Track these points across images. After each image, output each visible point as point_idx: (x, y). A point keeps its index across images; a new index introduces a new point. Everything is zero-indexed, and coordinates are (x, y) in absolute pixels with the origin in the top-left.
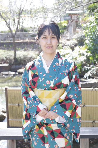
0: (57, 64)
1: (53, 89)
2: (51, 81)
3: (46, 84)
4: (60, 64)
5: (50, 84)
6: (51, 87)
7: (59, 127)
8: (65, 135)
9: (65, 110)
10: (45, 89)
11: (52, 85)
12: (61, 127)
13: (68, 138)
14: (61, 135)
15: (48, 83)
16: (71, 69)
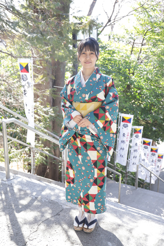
0: (94, 80)
1: (88, 102)
2: (86, 95)
3: (82, 97)
4: (97, 79)
5: (85, 97)
6: (86, 100)
7: (92, 140)
8: (98, 148)
9: (97, 119)
10: (81, 102)
11: (87, 99)
12: (94, 140)
13: (101, 152)
14: (94, 148)
15: (84, 96)
16: (108, 85)
